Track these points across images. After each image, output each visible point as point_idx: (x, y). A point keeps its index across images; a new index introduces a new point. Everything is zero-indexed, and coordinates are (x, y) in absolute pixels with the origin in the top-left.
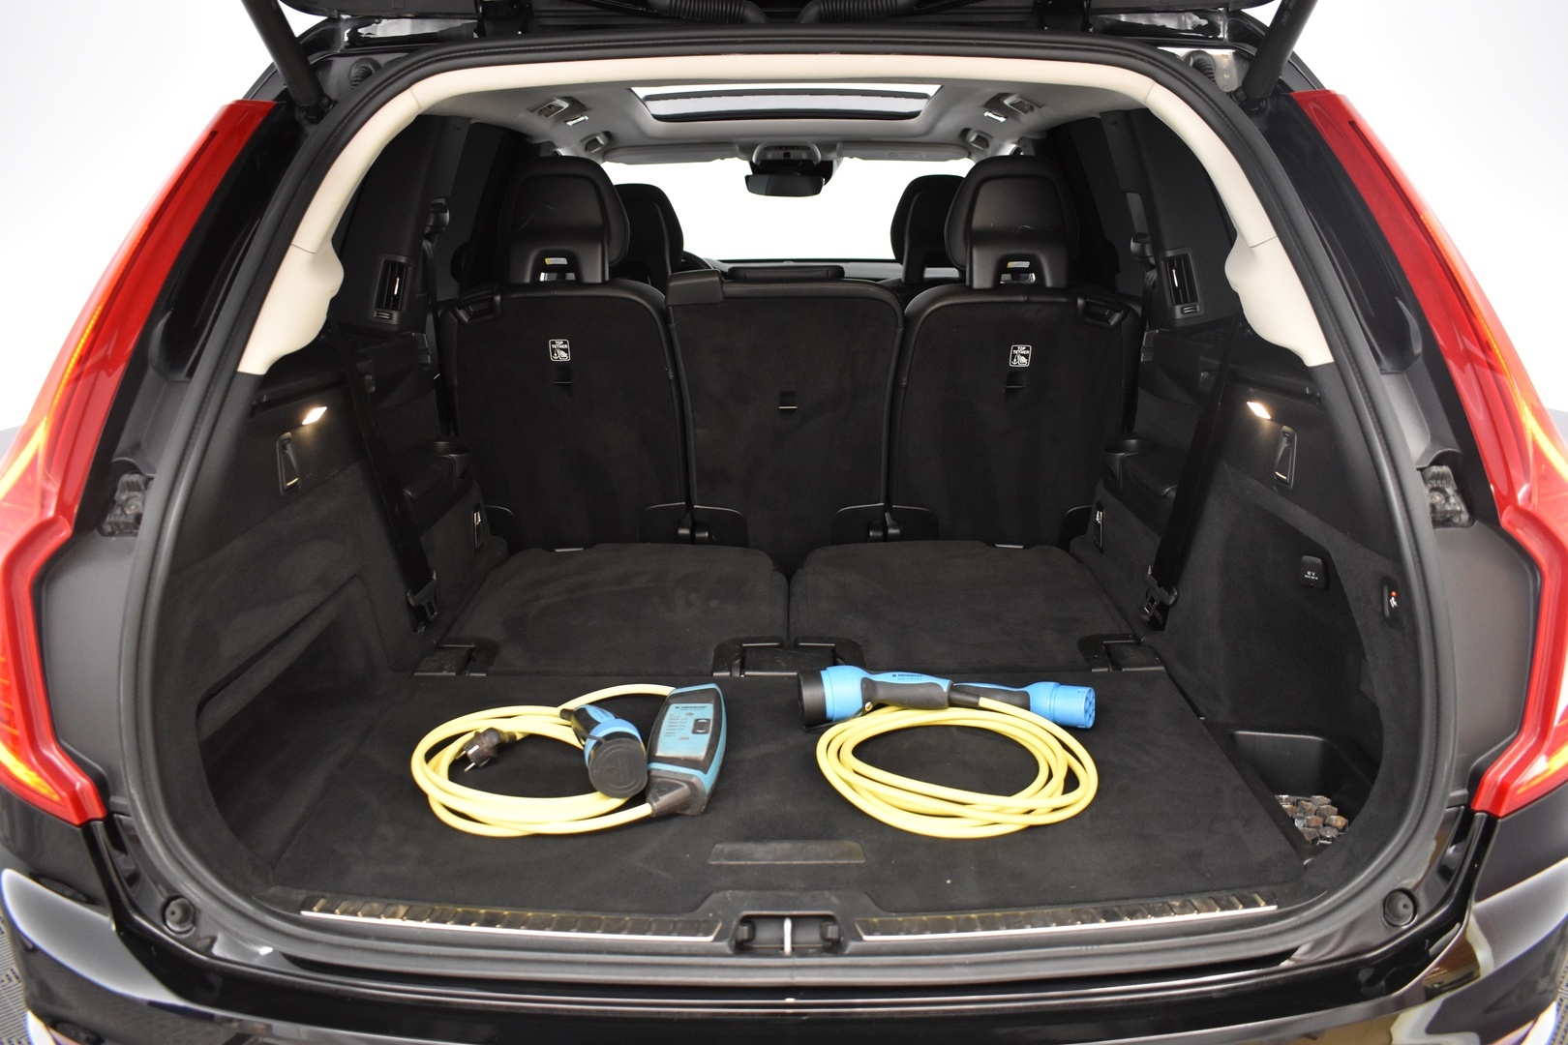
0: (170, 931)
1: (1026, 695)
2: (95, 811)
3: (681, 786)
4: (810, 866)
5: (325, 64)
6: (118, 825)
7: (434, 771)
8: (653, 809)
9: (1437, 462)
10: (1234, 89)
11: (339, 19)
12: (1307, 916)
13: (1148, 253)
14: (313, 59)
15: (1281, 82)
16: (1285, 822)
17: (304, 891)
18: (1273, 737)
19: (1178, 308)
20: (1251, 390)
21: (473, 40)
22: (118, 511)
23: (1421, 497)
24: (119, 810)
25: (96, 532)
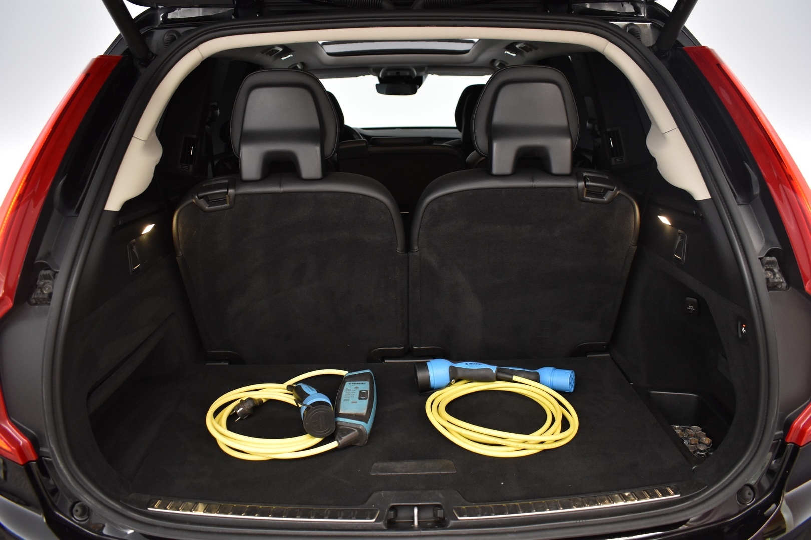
0: (76, 521)
1: (538, 374)
2: (31, 456)
3: (353, 431)
4: (426, 475)
5: (150, 34)
6: (45, 463)
7: (218, 423)
8: (339, 444)
9: (769, 255)
10: (651, 45)
11: (157, 8)
12: (697, 501)
13: (597, 129)
14: (143, 32)
15: (677, 42)
16: (678, 441)
17: (149, 496)
18: (671, 394)
19: (613, 159)
20: (661, 210)
21: (232, 20)
22: (39, 292)
23: (761, 274)
24: (45, 455)
25: (26, 303)
